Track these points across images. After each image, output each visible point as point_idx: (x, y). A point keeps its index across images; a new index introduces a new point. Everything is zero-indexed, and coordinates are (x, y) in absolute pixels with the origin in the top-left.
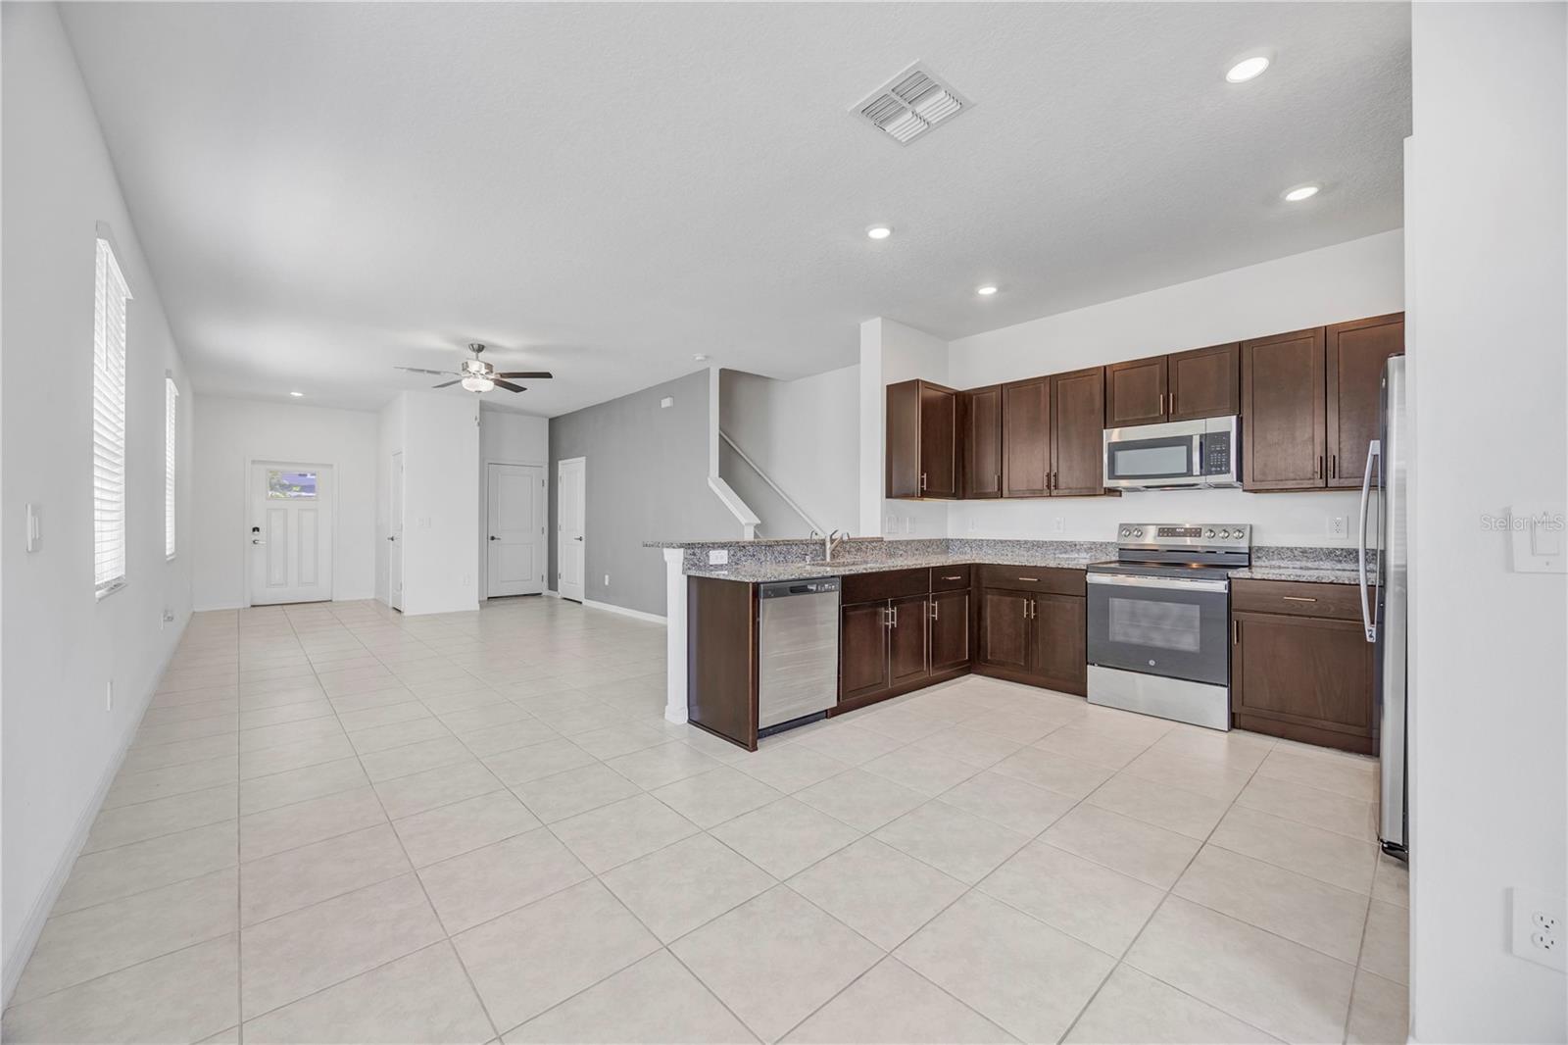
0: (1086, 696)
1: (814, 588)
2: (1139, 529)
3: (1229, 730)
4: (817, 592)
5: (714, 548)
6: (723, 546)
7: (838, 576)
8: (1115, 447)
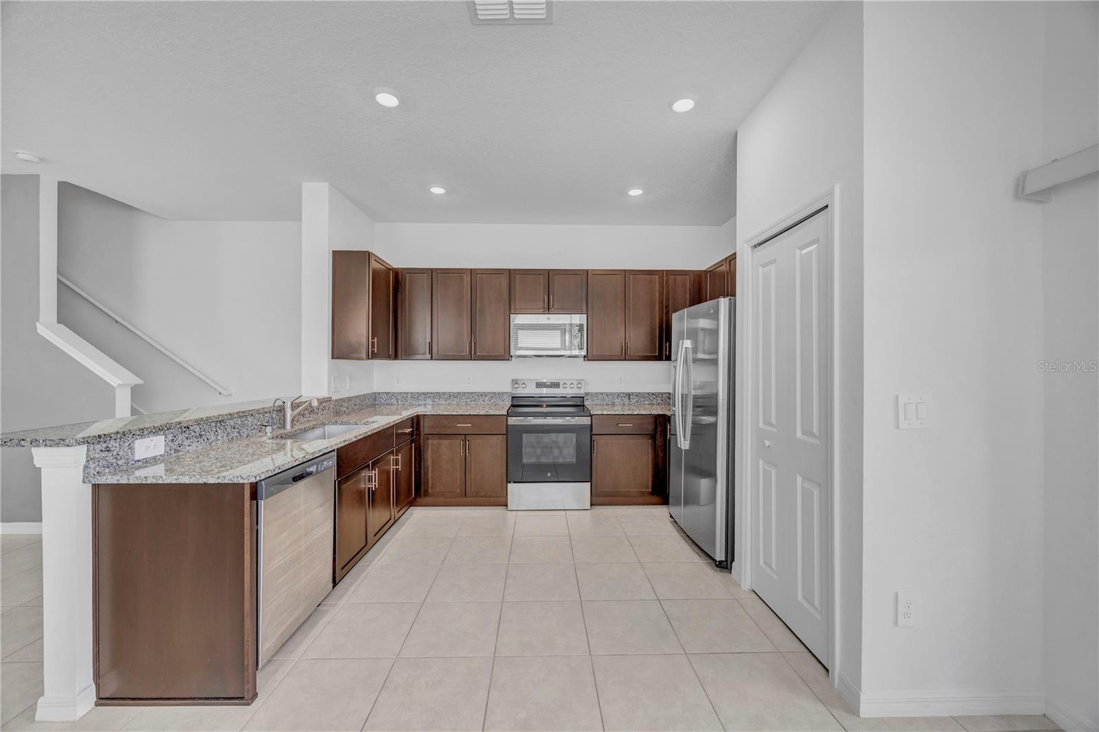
0: (507, 506)
1: (313, 469)
2: (523, 383)
3: (591, 508)
4: (317, 472)
5: (142, 436)
6: (156, 431)
7: (334, 450)
8: (519, 327)
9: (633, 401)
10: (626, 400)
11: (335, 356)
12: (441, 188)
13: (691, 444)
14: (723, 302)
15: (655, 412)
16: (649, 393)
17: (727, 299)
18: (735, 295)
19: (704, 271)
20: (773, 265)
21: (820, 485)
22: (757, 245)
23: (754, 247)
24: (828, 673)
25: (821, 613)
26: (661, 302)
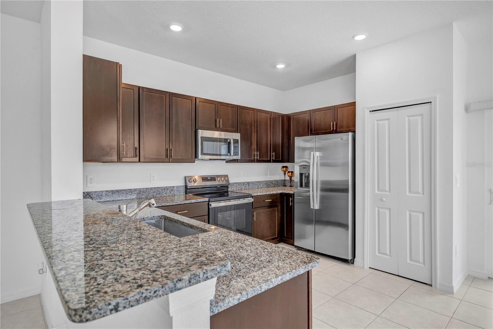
8: (204, 139)
9: (251, 187)
10: (247, 187)
11: (84, 161)
13: (319, 206)
14: (350, 134)
16: (257, 182)
18: (354, 132)
19: (286, 115)
20: (386, 122)
21: (423, 213)
22: (372, 111)
23: (370, 111)
24: (431, 285)
25: (424, 264)
26: (270, 130)
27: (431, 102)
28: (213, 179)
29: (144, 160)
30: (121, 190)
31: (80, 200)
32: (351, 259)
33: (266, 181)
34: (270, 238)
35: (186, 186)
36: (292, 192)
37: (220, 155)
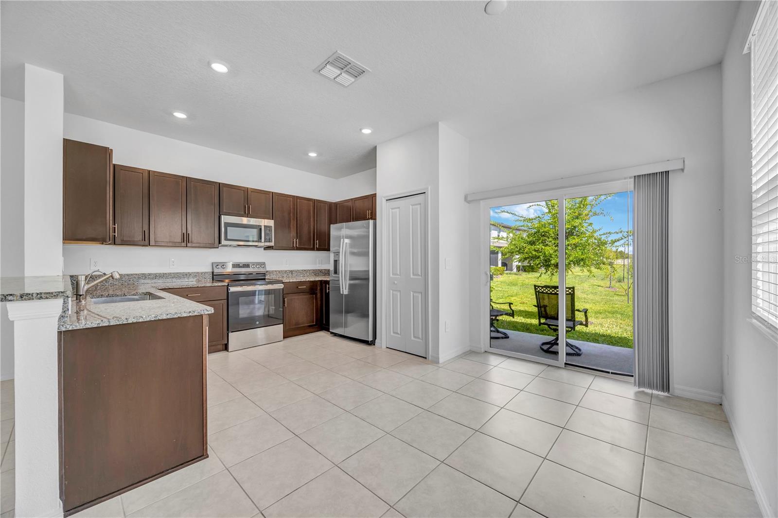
0: (227, 350)
2: (223, 265)
3: (285, 339)
8: (227, 225)
9: (294, 275)
10: (290, 275)
12: (184, 114)
13: (348, 291)
14: (371, 222)
15: (311, 280)
16: (302, 270)
17: (373, 221)
18: (375, 219)
19: (334, 203)
20: (398, 210)
21: (421, 293)
22: (389, 200)
23: (387, 200)
24: (426, 358)
25: (422, 339)
26: (314, 217)
27: (425, 193)
28: (246, 266)
29: (155, 244)
30: (132, 275)
31: (58, 277)
32: (372, 339)
33: (314, 270)
34: (306, 325)
35: (213, 272)
36: (328, 279)
37: (248, 241)
